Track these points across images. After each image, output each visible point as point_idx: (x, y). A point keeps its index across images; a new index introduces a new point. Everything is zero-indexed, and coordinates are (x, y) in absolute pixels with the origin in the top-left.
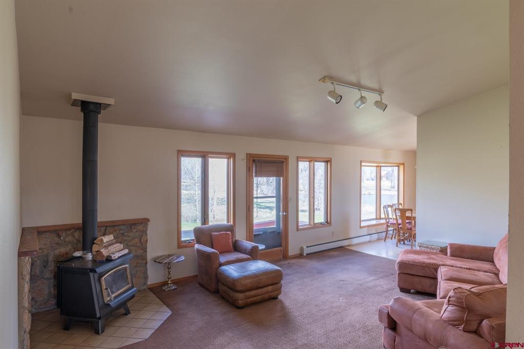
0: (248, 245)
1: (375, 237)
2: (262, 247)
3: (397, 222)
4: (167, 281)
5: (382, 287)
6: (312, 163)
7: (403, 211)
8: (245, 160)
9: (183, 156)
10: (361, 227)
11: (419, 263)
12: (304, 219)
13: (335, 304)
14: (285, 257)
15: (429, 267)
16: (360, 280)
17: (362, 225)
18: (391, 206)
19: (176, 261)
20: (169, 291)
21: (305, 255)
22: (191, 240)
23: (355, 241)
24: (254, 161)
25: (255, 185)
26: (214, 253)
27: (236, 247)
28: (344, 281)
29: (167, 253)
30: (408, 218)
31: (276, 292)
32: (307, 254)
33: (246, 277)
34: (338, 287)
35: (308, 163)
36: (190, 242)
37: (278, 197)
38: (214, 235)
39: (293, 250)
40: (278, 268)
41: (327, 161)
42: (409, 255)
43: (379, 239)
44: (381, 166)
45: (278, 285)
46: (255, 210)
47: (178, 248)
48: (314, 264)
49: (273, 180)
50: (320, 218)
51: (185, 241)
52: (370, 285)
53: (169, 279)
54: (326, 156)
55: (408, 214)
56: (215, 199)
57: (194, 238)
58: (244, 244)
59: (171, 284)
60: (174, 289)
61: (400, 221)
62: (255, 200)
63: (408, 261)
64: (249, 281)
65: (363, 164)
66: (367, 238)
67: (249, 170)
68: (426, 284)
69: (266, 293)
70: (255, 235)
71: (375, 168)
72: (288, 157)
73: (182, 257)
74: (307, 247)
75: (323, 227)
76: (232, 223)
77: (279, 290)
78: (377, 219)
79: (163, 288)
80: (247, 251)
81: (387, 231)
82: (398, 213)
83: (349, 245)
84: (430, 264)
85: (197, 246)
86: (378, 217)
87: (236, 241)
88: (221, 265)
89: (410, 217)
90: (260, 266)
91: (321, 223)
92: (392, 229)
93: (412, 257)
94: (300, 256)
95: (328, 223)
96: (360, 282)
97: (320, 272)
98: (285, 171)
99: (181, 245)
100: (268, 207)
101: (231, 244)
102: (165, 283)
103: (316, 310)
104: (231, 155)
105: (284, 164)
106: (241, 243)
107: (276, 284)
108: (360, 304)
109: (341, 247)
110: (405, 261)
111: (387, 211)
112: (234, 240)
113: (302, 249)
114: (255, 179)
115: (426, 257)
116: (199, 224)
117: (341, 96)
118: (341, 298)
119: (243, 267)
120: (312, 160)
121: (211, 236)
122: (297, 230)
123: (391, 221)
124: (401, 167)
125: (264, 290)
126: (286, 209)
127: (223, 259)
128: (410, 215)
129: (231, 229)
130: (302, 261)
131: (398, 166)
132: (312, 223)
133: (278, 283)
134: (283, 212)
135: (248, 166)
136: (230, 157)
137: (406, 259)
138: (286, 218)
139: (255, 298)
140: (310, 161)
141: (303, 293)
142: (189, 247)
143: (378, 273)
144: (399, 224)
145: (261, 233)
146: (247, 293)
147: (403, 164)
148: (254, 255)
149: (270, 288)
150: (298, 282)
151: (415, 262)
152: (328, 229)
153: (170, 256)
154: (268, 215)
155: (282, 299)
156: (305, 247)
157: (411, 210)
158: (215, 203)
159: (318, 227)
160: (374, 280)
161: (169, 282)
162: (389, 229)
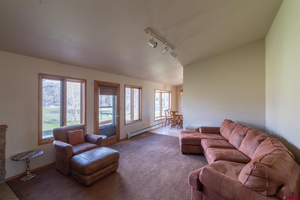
0: (95, 137)
1: (161, 125)
2: (104, 137)
3: (171, 117)
4: (26, 173)
5: (173, 153)
6: (132, 89)
7: (174, 112)
8: (93, 84)
9: (43, 78)
10: (155, 121)
11: (191, 138)
12: (128, 118)
13: (152, 170)
14: (118, 140)
15: (196, 140)
16: (161, 150)
17: (155, 120)
18: (167, 111)
19: (34, 156)
20: (26, 181)
21: (129, 138)
22: (51, 138)
23: (153, 128)
24: (99, 85)
25: (100, 102)
26: (68, 147)
27: (87, 139)
28: (153, 152)
29: (27, 150)
30: (176, 115)
31: (115, 168)
32: (130, 137)
33: (93, 163)
34: (151, 157)
35: (130, 89)
36: (50, 140)
37: (114, 107)
38: (70, 133)
39: (122, 136)
40: (116, 151)
41: (140, 88)
42: (185, 134)
43: (162, 126)
44: (162, 92)
45: (117, 163)
46: (100, 115)
47: (39, 144)
48: (135, 143)
49: (111, 97)
50: (136, 118)
51: (46, 139)
52: (167, 152)
53: (28, 171)
54: (139, 85)
55: (176, 114)
56: (76, 110)
57: (53, 136)
58: (92, 137)
59: (29, 174)
60: (33, 178)
61: (172, 117)
62: (100, 109)
63: (186, 138)
64: (95, 165)
65: (156, 91)
66: (158, 126)
67: (96, 91)
68: (195, 149)
69: (108, 171)
70: (100, 130)
71: (160, 93)
72: (120, 84)
73: (42, 151)
74: (130, 133)
75: (138, 122)
76: (84, 124)
77: (117, 167)
78: (160, 117)
79: (22, 180)
80: (95, 141)
81: (166, 122)
82: (172, 113)
83: (150, 130)
84: (196, 138)
85: (55, 142)
86: (161, 116)
87: (87, 135)
88: (74, 154)
89: (177, 115)
90: (103, 152)
91: (137, 120)
92: (168, 121)
93: (187, 135)
94: (126, 139)
95: (140, 120)
96: (161, 151)
97: (139, 148)
98: (118, 92)
99: (41, 142)
100: (106, 114)
101: (83, 138)
102: (24, 175)
103: (142, 176)
104: (83, 81)
105: (118, 88)
106: (90, 136)
107: (115, 162)
108: (166, 166)
109: (147, 132)
110: (185, 138)
111: (166, 113)
112: (85, 135)
113: (127, 135)
114: (100, 96)
115: (193, 135)
116: (58, 126)
117: (157, 43)
118: (154, 164)
119: (91, 155)
120: (132, 87)
121: (67, 134)
122: (125, 125)
123: (168, 117)
124: (170, 93)
125: (107, 169)
126: (118, 113)
127: (75, 150)
128: (177, 114)
129: (83, 128)
130: (128, 141)
131: (169, 93)
132: (132, 121)
133: (116, 162)
134: (117, 115)
135: (95, 88)
136: (83, 82)
137: (185, 137)
138: (118, 119)
139: (100, 176)
140: (131, 88)
141: (132, 164)
142: (49, 143)
143: (168, 144)
144: (172, 119)
145: (104, 128)
146: (94, 175)
147: (171, 92)
148: (99, 144)
149: (111, 166)
150: (128, 157)
151: (190, 138)
152: (140, 123)
153: (29, 152)
154: (106, 117)
155: (119, 171)
156: (129, 134)
157: (178, 112)
158: (76, 112)
159: (136, 122)
160: (168, 149)
161: (28, 173)
162: (167, 121)
